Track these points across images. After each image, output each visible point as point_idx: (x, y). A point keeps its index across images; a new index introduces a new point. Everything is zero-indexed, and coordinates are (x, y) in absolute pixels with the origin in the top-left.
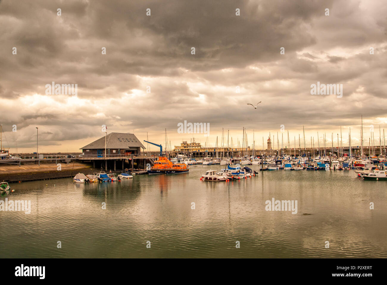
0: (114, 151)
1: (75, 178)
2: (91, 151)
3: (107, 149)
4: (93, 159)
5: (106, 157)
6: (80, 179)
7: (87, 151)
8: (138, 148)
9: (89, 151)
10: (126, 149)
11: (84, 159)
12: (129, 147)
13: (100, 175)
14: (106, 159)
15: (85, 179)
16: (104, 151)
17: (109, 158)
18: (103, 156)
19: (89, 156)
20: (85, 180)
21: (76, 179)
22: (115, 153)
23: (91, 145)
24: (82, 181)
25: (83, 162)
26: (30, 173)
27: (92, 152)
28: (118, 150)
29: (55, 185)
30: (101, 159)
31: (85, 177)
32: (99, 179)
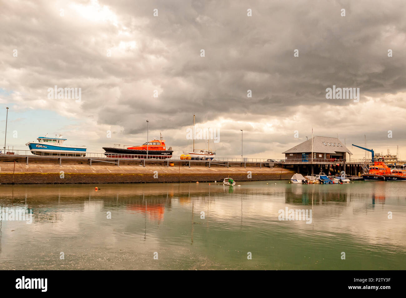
0: (320, 156)
1: (292, 178)
2: (295, 155)
3: (313, 153)
4: (298, 163)
5: (313, 161)
6: (297, 180)
7: (290, 155)
8: (343, 154)
9: (292, 155)
10: (331, 154)
11: (288, 164)
12: (336, 152)
13: (319, 177)
14: (313, 163)
15: (303, 179)
16: (310, 155)
17: (315, 163)
18: (309, 161)
19: (293, 161)
20: (303, 181)
21: (293, 180)
22: (320, 158)
23: (295, 148)
24: (300, 181)
25: (285, 167)
26: (240, 174)
27: (296, 157)
28: (324, 155)
29: (276, 184)
30: (307, 163)
31: (303, 178)
32: (320, 180)
